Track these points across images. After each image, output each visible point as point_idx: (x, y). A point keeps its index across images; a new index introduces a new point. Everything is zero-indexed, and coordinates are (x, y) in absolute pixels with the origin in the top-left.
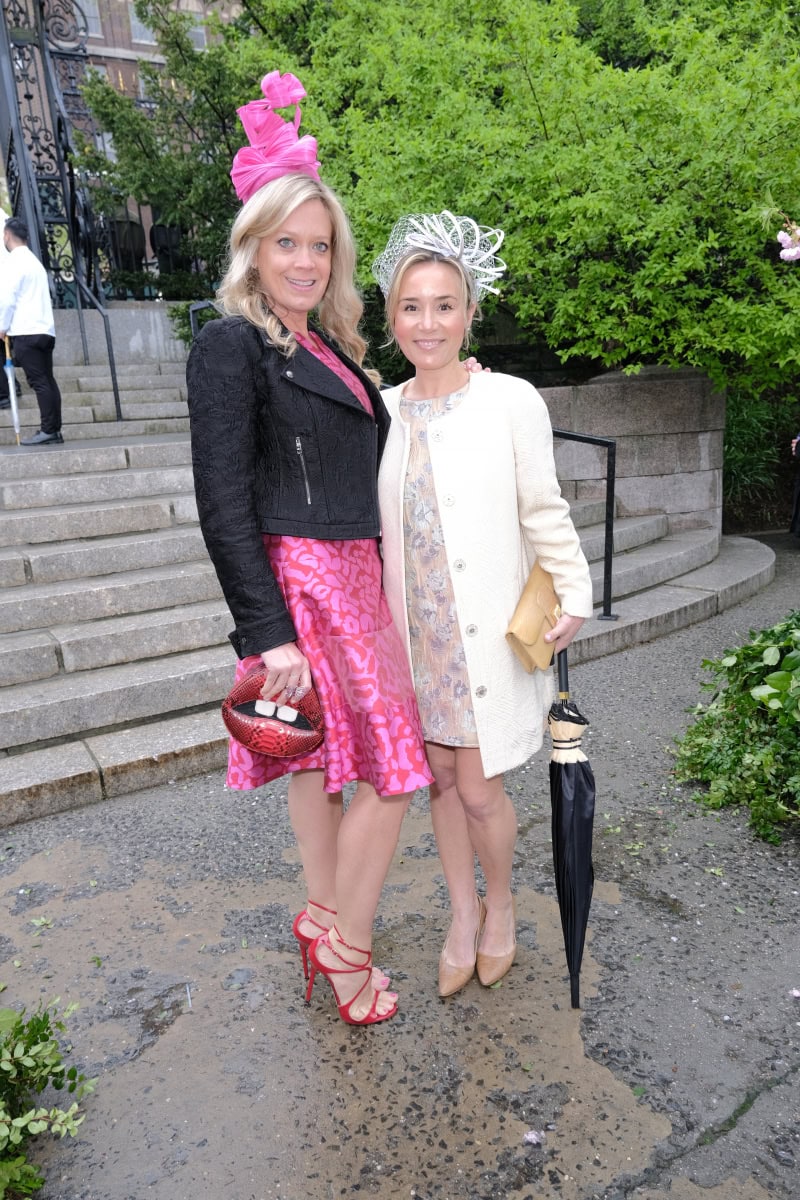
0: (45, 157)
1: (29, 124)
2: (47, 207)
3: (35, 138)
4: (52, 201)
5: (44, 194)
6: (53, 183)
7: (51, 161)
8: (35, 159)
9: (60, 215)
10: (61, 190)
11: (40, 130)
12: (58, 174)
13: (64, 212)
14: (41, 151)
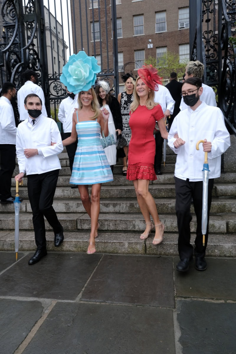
0: (212, 51)
1: (206, 35)
2: (208, 77)
3: (208, 42)
4: (211, 74)
5: (208, 71)
6: (214, 64)
7: (215, 53)
8: (206, 53)
9: (215, 81)
10: (217, 67)
11: (211, 37)
12: (217, 59)
13: (217, 78)
14: (210, 48)
